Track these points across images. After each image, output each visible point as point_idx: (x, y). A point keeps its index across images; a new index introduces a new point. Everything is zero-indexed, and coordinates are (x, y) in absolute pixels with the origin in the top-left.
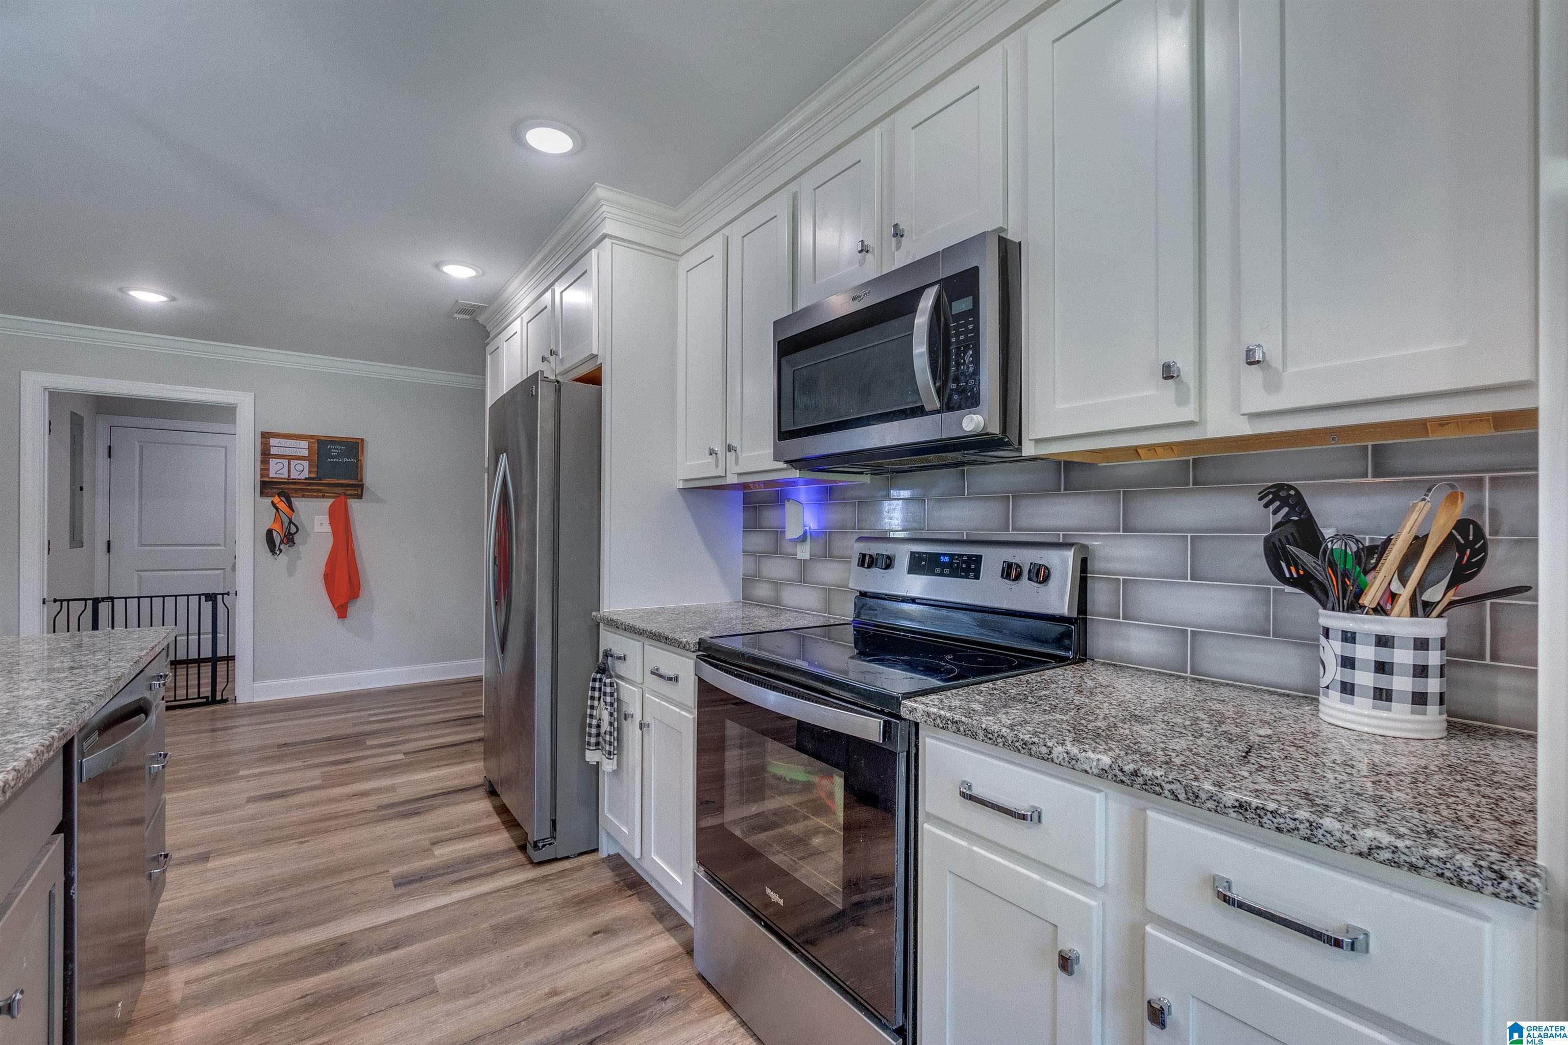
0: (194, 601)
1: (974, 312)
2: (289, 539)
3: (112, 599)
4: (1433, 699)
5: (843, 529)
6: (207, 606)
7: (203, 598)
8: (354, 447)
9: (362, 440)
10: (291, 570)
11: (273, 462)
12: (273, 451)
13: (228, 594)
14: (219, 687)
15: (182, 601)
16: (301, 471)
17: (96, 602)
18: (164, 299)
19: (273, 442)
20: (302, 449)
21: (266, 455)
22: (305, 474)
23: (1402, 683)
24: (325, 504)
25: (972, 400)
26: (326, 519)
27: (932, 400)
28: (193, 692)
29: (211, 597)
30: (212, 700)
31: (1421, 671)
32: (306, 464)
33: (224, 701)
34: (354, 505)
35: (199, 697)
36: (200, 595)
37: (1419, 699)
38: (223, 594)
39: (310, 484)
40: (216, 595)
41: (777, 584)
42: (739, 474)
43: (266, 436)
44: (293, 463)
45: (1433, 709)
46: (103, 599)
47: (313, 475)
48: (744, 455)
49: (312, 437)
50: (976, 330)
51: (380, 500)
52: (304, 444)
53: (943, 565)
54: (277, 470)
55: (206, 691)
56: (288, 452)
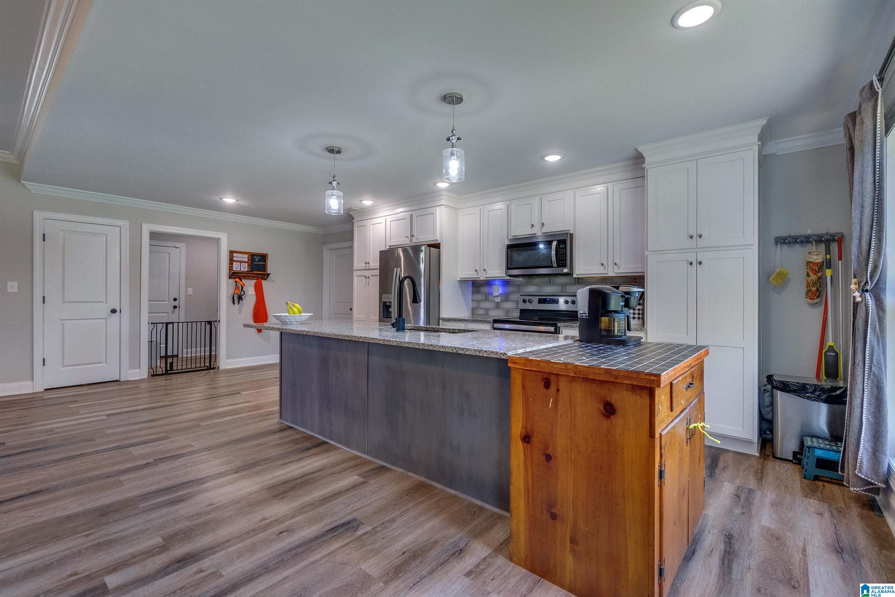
0: (203, 324)
1: (565, 248)
2: (240, 298)
3: (173, 323)
4: (641, 318)
5: (512, 293)
6: (208, 326)
7: (207, 323)
8: (263, 257)
9: (267, 254)
10: (240, 311)
11: (234, 263)
12: (235, 259)
13: (216, 321)
14: (212, 363)
15: (199, 324)
16: (245, 268)
17: (167, 324)
18: (235, 201)
19: (235, 255)
20: (245, 258)
21: (231, 261)
22: (246, 269)
23: (636, 316)
24: (253, 282)
25: (565, 266)
26: (253, 289)
27: (555, 265)
28: (202, 365)
29: (210, 323)
30: (210, 368)
31: (639, 314)
32: (246, 264)
33: (214, 368)
34: (264, 282)
35: (205, 367)
36: (205, 322)
37: (639, 318)
38: (214, 321)
39: (248, 273)
40: (212, 321)
41: (487, 310)
42: (486, 277)
43: (232, 253)
44: (242, 264)
45: (641, 320)
46: (170, 323)
47: (249, 270)
48: (488, 272)
49: (249, 253)
50: (566, 251)
51: (274, 281)
52: (246, 256)
53: (548, 301)
54: (236, 267)
55: (207, 364)
56: (240, 259)
